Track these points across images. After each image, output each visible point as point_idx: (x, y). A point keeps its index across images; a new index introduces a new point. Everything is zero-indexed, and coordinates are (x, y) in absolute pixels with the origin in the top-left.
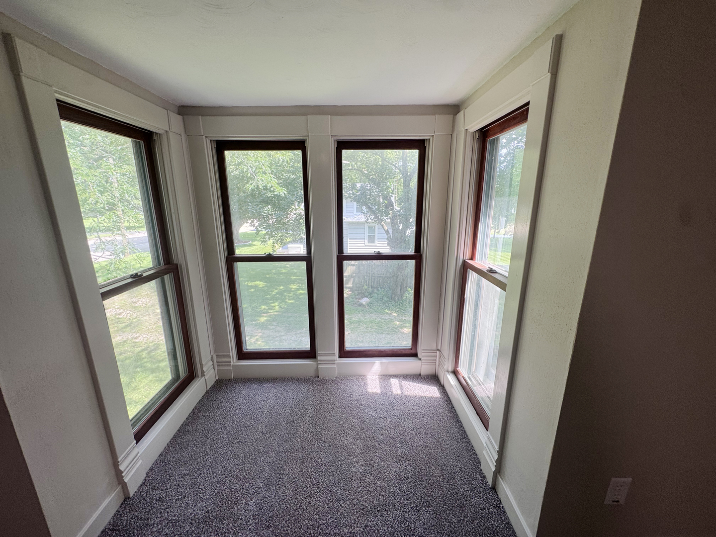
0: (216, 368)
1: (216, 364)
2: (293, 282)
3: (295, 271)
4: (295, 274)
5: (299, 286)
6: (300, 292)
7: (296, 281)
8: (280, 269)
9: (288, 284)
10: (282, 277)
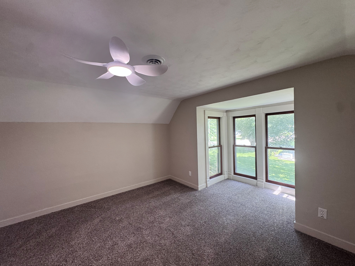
0: (228, 175)
1: (228, 174)
2: (282, 173)
3: (284, 168)
4: (283, 169)
5: (285, 176)
6: (285, 179)
7: (284, 173)
8: (275, 165)
9: (278, 174)
10: (275, 169)
